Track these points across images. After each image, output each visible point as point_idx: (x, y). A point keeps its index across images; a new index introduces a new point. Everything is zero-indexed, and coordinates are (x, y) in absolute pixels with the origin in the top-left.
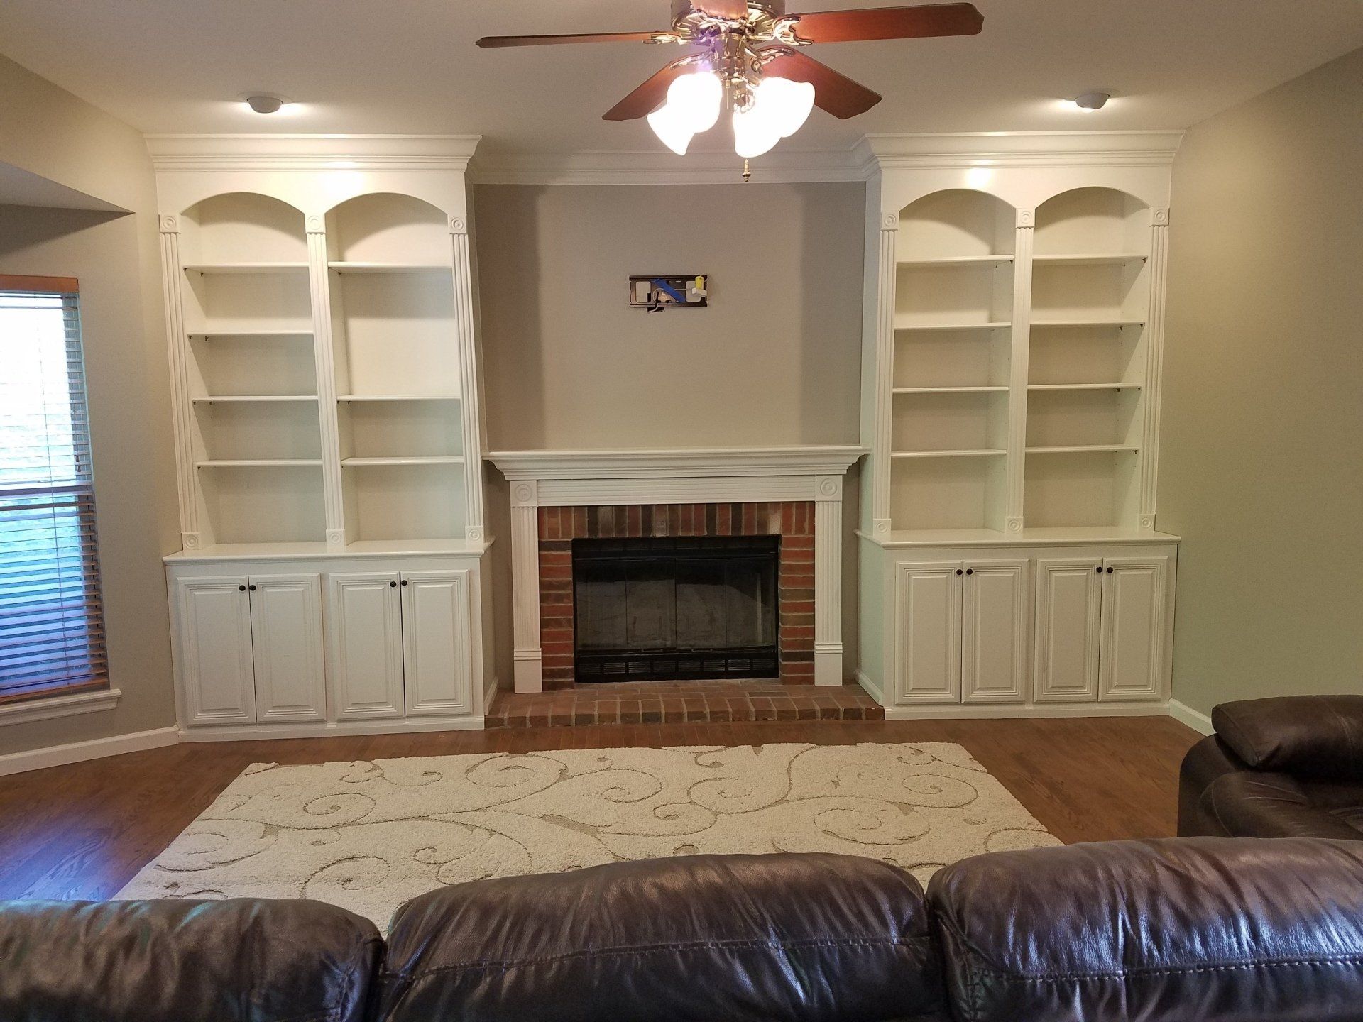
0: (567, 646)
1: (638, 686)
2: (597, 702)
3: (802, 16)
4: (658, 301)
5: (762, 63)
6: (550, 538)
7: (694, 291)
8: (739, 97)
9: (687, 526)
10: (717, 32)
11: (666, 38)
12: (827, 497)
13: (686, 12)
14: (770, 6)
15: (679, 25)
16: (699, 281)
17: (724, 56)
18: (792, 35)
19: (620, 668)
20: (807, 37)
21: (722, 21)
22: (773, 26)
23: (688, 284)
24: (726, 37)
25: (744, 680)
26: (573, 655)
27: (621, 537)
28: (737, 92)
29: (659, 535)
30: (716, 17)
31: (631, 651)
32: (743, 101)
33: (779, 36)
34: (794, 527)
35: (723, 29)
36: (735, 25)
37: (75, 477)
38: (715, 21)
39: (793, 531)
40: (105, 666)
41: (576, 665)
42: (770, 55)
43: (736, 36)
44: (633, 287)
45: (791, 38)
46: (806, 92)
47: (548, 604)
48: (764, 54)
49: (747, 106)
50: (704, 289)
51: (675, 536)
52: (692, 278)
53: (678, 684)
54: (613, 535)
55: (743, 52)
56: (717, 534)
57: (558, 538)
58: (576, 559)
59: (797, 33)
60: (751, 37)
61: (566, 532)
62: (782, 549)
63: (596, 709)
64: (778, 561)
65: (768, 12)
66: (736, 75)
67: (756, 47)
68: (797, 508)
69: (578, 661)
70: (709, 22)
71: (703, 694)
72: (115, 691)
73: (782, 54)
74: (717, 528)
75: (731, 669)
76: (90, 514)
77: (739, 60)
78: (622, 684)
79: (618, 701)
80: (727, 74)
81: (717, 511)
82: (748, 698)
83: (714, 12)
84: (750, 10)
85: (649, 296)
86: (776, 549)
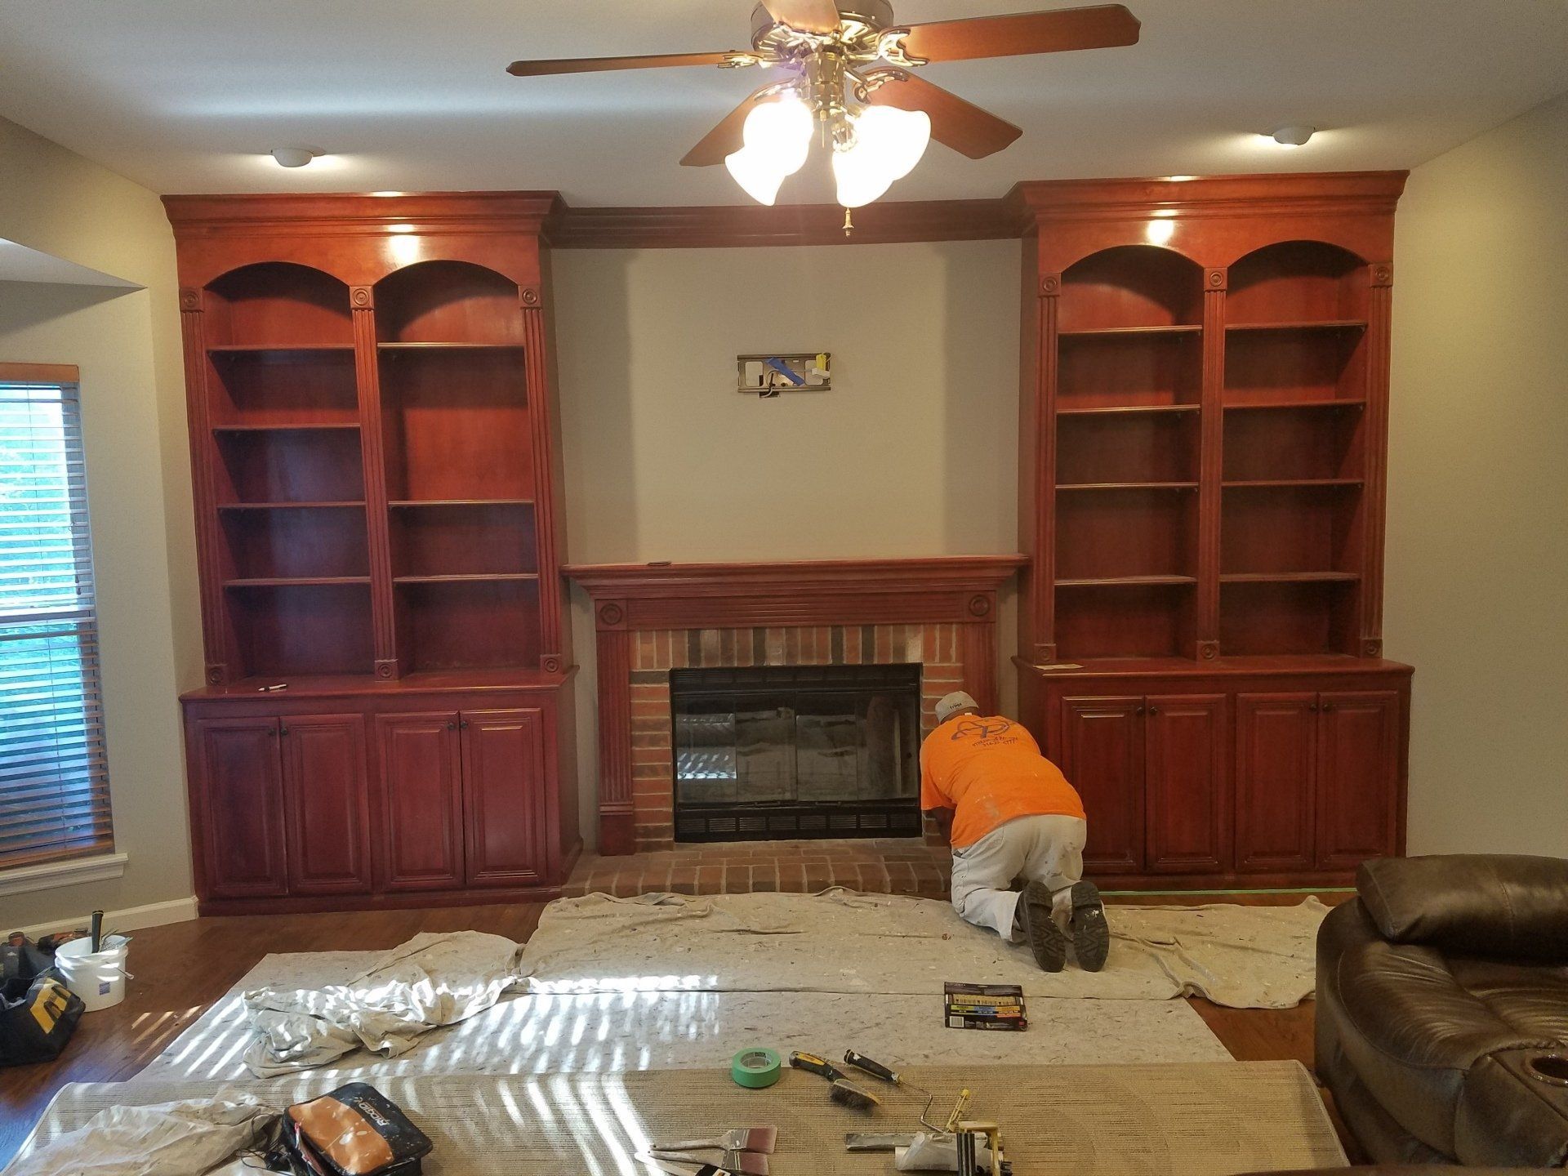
0: (664, 798)
1: (749, 846)
2: (698, 868)
3: (912, 29)
4: (772, 385)
5: (869, 91)
6: (643, 668)
7: (815, 372)
8: (838, 131)
9: (807, 653)
10: (806, 52)
11: (745, 60)
12: (977, 618)
13: (768, 26)
14: (873, 17)
15: (760, 43)
16: (821, 360)
17: (817, 81)
18: (901, 51)
19: (729, 825)
20: (921, 55)
21: (811, 35)
22: (876, 43)
23: (808, 363)
24: (819, 58)
25: (879, 840)
26: (671, 810)
27: (728, 665)
28: (837, 125)
29: (774, 664)
30: (803, 31)
31: (741, 804)
32: (844, 136)
33: (885, 55)
34: (938, 653)
35: (814, 46)
36: (827, 41)
37: (76, 601)
38: (802, 37)
39: (937, 659)
40: (110, 826)
41: (676, 823)
42: (878, 79)
43: (832, 56)
44: (741, 368)
45: (901, 57)
46: (920, 123)
47: (640, 747)
48: (869, 79)
49: (848, 144)
50: (827, 370)
51: (793, 664)
52: (813, 357)
53: (799, 845)
54: (719, 665)
55: (841, 76)
56: (845, 662)
57: (652, 667)
58: (675, 693)
59: (907, 49)
60: (852, 57)
61: (663, 661)
62: (924, 680)
63: (697, 876)
64: (919, 696)
65: (870, 24)
66: (832, 104)
67: (861, 70)
68: (940, 631)
69: (677, 816)
70: (796, 39)
71: (828, 857)
72: (120, 856)
73: (893, 78)
74: (845, 655)
75: (864, 825)
76: (93, 644)
77: (836, 86)
78: (731, 844)
79: (725, 867)
80: (821, 103)
81: (845, 635)
82: (883, 864)
83: (799, 25)
84: (846, 23)
85: (761, 378)
86: (917, 680)
